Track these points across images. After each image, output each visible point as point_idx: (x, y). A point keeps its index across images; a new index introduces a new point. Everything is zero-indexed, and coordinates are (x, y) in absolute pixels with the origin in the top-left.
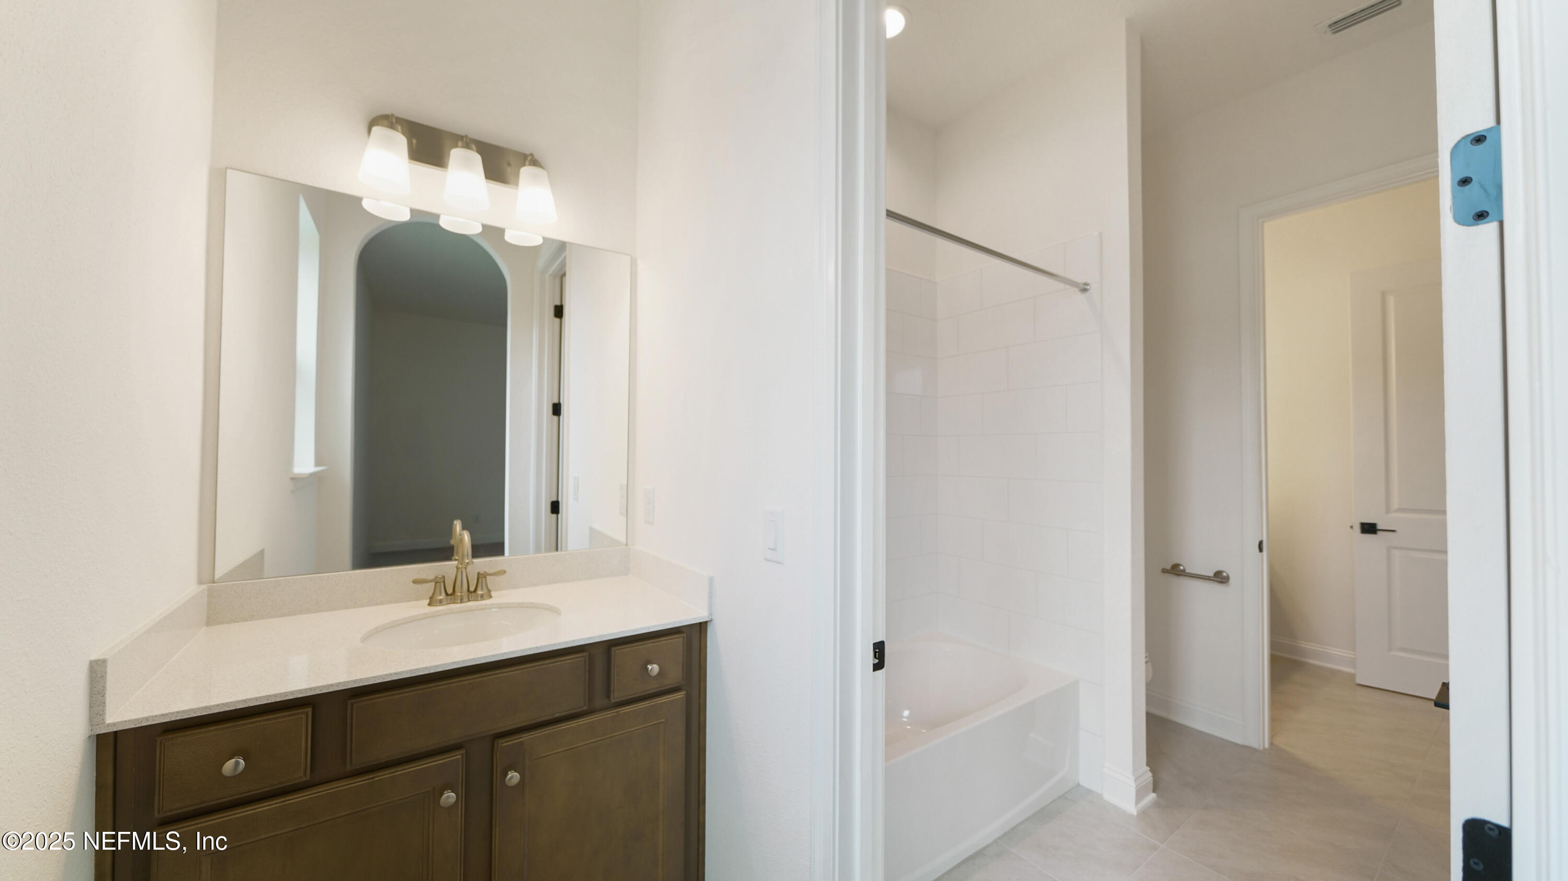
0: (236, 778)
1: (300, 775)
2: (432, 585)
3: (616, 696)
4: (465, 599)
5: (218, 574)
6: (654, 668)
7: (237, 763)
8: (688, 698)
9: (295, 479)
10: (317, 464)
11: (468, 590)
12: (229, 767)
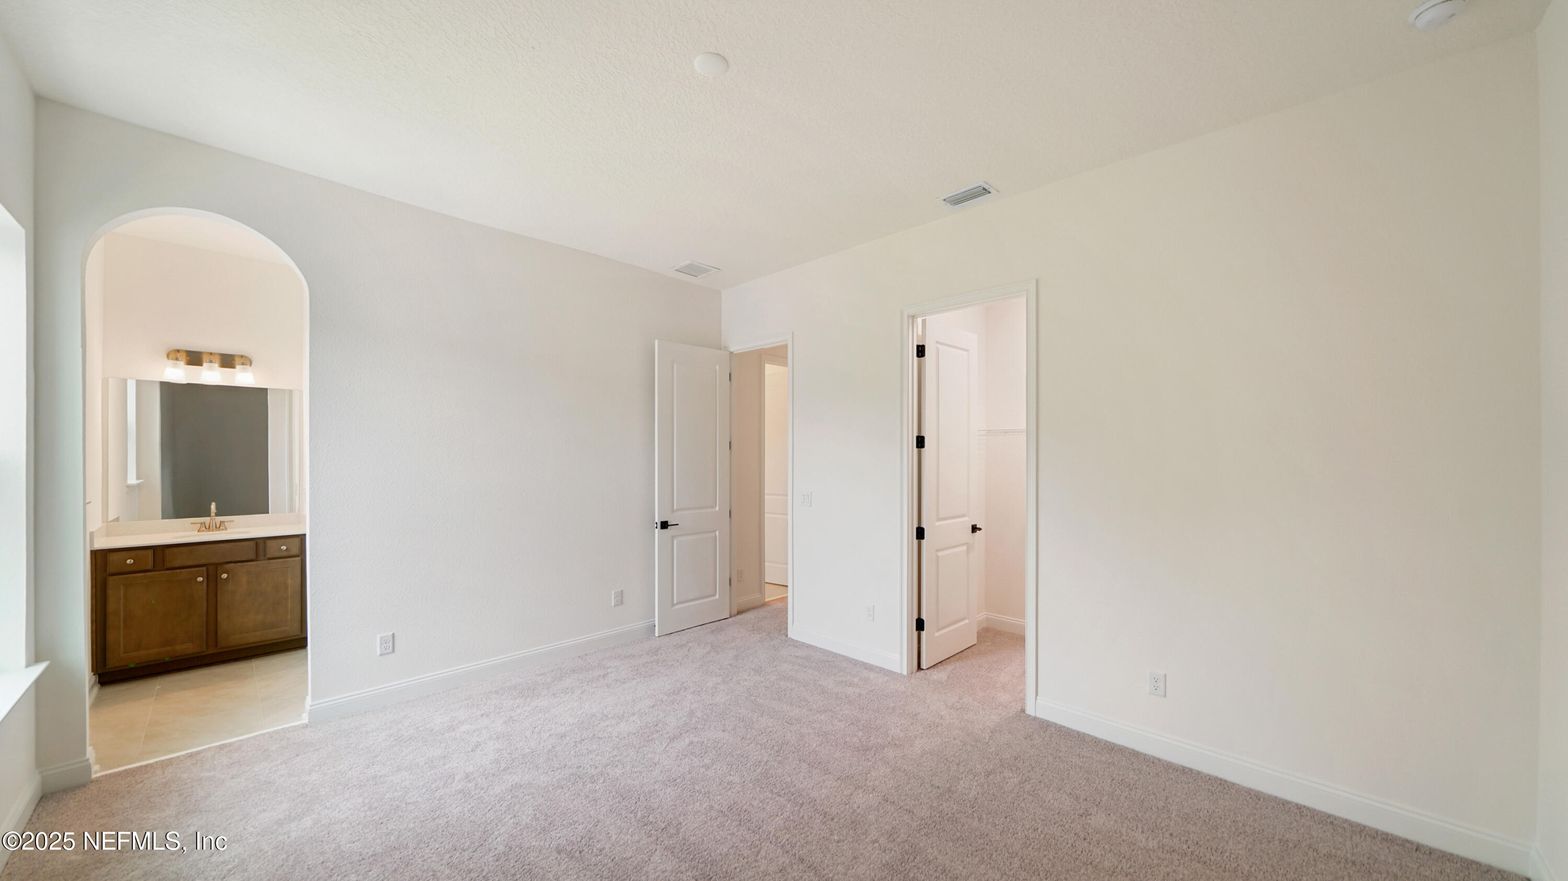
0: (130, 565)
1: (150, 566)
2: (200, 524)
3: (268, 556)
4: (214, 530)
5: (109, 520)
6: (284, 548)
7: (131, 561)
8: (302, 559)
9: (129, 487)
10: (138, 478)
11: (216, 527)
12: (128, 561)
